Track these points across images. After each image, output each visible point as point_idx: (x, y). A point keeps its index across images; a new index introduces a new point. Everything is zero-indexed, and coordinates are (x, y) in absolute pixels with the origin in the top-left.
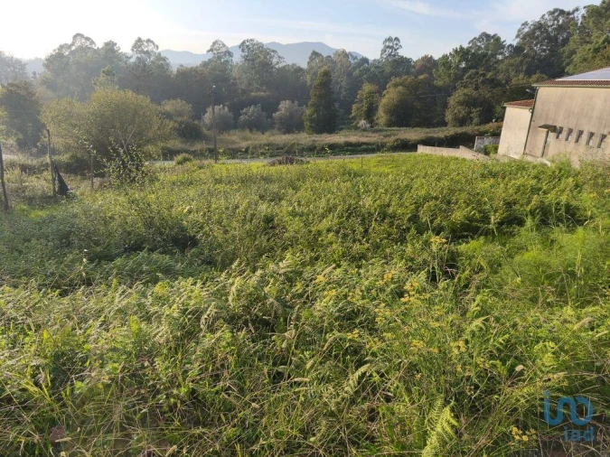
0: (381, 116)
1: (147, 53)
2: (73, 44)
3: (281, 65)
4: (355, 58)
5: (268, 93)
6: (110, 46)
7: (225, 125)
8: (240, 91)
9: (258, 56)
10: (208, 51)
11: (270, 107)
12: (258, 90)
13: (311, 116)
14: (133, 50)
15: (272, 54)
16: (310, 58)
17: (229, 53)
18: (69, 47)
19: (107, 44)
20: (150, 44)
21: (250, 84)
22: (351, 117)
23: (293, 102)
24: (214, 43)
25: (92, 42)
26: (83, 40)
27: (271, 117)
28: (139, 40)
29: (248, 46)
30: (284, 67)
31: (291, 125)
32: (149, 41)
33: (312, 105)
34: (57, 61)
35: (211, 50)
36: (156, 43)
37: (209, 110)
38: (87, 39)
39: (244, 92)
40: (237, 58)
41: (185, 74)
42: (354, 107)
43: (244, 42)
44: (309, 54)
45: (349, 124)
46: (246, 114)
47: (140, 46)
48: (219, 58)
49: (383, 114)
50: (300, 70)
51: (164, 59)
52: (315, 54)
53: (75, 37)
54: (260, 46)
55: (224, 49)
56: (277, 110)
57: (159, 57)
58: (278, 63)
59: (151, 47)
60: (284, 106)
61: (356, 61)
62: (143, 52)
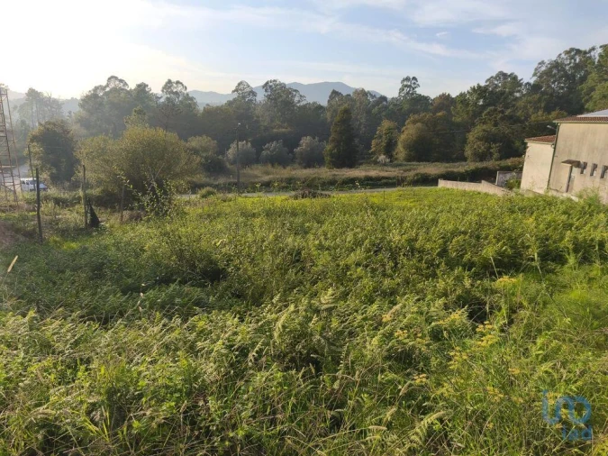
0: (401, 151)
1: (176, 93)
2: (107, 85)
3: (302, 104)
4: (373, 96)
5: (289, 129)
6: (142, 88)
7: (248, 160)
8: (262, 128)
9: (280, 95)
10: (234, 91)
11: (291, 143)
12: (280, 126)
13: (331, 151)
14: (163, 91)
15: (294, 93)
16: (330, 97)
17: (253, 93)
18: (103, 88)
19: (139, 86)
20: (179, 85)
21: (272, 121)
22: (370, 151)
23: (314, 138)
24: (239, 84)
25: (126, 84)
26: (117, 82)
27: (292, 152)
28: (170, 82)
29: (271, 86)
30: (305, 106)
31: (312, 160)
32: (178, 82)
33: (333, 141)
34: (93, 100)
35: (236, 90)
36: (185, 84)
37: (233, 146)
38: (121, 81)
39: (266, 129)
40: (261, 97)
41: (211, 112)
42: (373, 142)
43: (267, 83)
44: (330, 94)
45: (369, 159)
46: (268, 149)
47: (170, 87)
48: (244, 97)
49: (402, 149)
50: (320, 107)
51: (192, 99)
52: (335, 93)
53: (109, 79)
54: (283, 86)
55: (248, 90)
56: (298, 145)
57: (187, 97)
58: (299, 101)
59: (180, 88)
60: (306, 141)
61: (375, 99)
62: (172, 92)
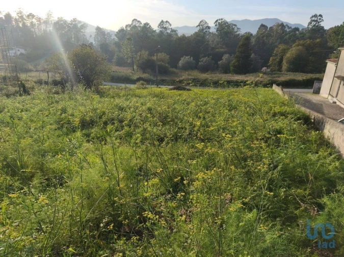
0: (285, 66)
1: (166, 28)
2: (132, 24)
3: (237, 33)
5: (226, 50)
8: (210, 48)
9: (225, 29)
10: (197, 26)
11: (219, 57)
13: (234, 63)
14: (158, 27)
15: (234, 27)
16: (259, 29)
17: (209, 28)
18: (130, 26)
19: (145, 24)
20: (168, 23)
21: (218, 44)
24: (201, 22)
25: (141, 23)
26: (137, 22)
28: (162, 21)
29: (219, 23)
30: (239, 35)
31: (226, 70)
32: (167, 22)
33: (237, 57)
35: (199, 25)
36: (170, 23)
37: (182, 59)
38: (139, 21)
39: (213, 49)
40: (213, 30)
42: (271, 59)
43: (217, 21)
44: (259, 26)
46: (202, 61)
47: (162, 25)
48: (203, 30)
50: (252, 35)
52: (262, 26)
53: (133, 20)
54: (226, 23)
55: (206, 25)
56: (221, 59)
57: (173, 31)
59: (167, 25)
60: (225, 57)
61: (290, 29)
62: (163, 27)
